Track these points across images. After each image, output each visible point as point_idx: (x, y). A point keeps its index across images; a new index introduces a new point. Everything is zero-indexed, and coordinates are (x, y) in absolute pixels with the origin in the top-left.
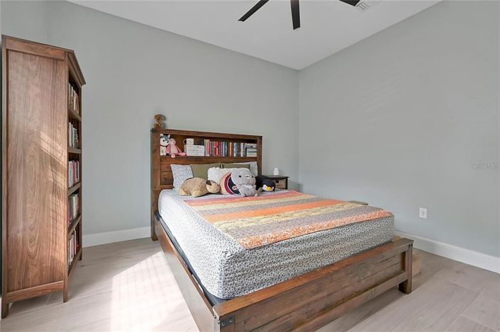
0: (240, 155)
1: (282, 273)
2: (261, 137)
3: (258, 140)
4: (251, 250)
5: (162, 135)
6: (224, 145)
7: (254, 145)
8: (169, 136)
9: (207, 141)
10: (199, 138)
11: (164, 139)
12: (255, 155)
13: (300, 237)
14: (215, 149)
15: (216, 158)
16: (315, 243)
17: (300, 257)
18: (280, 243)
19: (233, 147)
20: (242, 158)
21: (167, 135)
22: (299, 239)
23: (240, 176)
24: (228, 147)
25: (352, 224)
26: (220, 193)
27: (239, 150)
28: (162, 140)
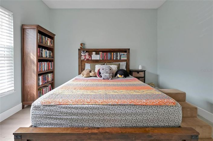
0: (117, 59)
1: (62, 122)
2: (129, 49)
3: (128, 51)
4: (44, 106)
5: (82, 51)
6: (109, 54)
7: (125, 54)
8: (85, 52)
9: (101, 53)
10: (97, 52)
11: (83, 53)
12: (126, 58)
13: (75, 106)
14: (105, 56)
15: (105, 60)
16: (86, 111)
17: (75, 117)
18: (61, 106)
19: (113, 55)
20: (118, 60)
21: (84, 51)
22: (74, 106)
23: (103, 69)
24: (111, 55)
25: (124, 105)
26: (96, 76)
27: (117, 56)
28: (82, 53)
